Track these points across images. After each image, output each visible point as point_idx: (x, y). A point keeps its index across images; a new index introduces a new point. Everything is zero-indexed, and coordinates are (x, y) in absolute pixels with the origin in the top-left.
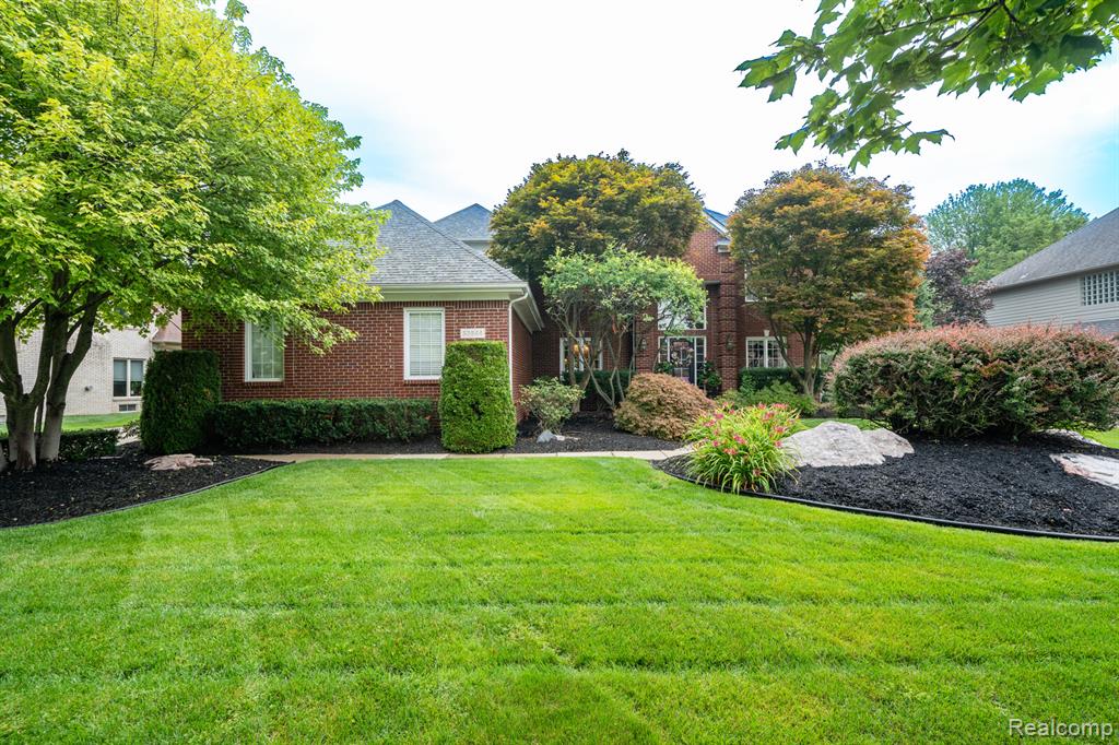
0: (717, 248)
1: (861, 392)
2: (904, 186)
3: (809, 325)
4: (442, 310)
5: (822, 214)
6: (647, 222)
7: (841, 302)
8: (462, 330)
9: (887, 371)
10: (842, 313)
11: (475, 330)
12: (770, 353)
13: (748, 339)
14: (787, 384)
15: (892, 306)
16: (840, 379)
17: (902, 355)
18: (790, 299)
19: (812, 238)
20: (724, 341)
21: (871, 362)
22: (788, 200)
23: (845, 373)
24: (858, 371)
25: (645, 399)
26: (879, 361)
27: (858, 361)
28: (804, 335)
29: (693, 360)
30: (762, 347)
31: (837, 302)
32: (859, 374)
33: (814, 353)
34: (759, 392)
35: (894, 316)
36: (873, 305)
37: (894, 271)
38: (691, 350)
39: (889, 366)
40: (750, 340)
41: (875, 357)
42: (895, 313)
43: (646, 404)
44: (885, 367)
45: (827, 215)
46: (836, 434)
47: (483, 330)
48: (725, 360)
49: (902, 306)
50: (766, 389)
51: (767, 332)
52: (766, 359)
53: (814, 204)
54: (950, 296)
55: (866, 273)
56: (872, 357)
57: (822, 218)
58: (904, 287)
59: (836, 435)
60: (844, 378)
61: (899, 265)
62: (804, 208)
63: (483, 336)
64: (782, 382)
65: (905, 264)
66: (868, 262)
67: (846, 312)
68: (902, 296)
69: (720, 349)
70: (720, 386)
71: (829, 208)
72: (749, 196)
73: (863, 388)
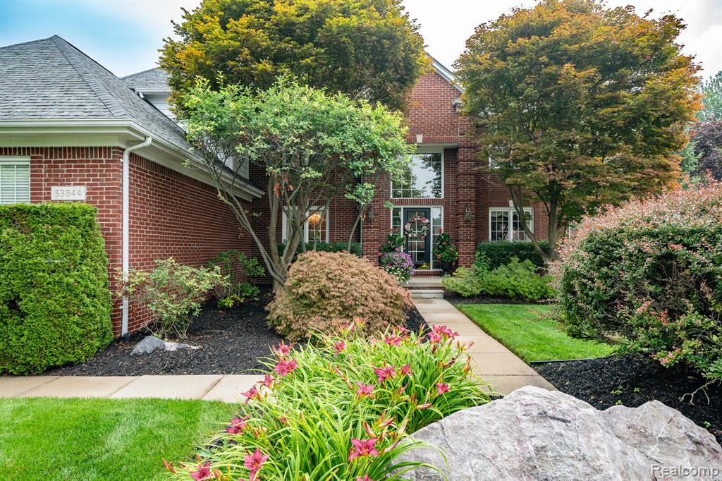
0: (455, 106)
1: (609, 304)
2: (672, 17)
3: (552, 193)
4: (26, 160)
5: (567, 46)
6: (336, 50)
7: (589, 163)
8: (54, 188)
9: (664, 267)
10: (590, 176)
11: (71, 188)
12: (515, 225)
13: (491, 210)
14: (528, 262)
15: (653, 167)
16: (570, 275)
17: (702, 231)
18: (527, 159)
19: (553, 78)
20: (461, 211)
21: (631, 246)
22: (526, 32)
23: (576, 266)
24: (602, 263)
25: (300, 291)
26: (648, 245)
27: (603, 242)
28: (549, 205)
29: (428, 232)
30: (506, 219)
31: (584, 162)
32: (604, 269)
33: (559, 226)
34: (495, 271)
35: (657, 180)
36: (629, 167)
37: (657, 123)
38: (427, 221)
39: (670, 256)
40: (493, 211)
41: (639, 236)
42: (658, 176)
43: (303, 296)
44: (659, 258)
45: (572, 47)
46: (540, 430)
47: (83, 189)
48: (463, 232)
49: (666, 168)
50: (502, 268)
51: (511, 202)
52: (511, 231)
53: (556, 33)
54: (709, 167)
55: (620, 123)
56: (631, 237)
57: (565, 52)
58: (668, 146)
59: (539, 433)
60: (577, 275)
61: (664, 116)
62: (544, 41)
63: (83, 197)
64: (522, 260)
65: (672, 114)
66: (625, 109)
67: (595, 174)
68: (666, 156)
69: (457, 221)
70: (457, 262)
71: (574, 38)
72: (481, 31)
73: (613, 298)
